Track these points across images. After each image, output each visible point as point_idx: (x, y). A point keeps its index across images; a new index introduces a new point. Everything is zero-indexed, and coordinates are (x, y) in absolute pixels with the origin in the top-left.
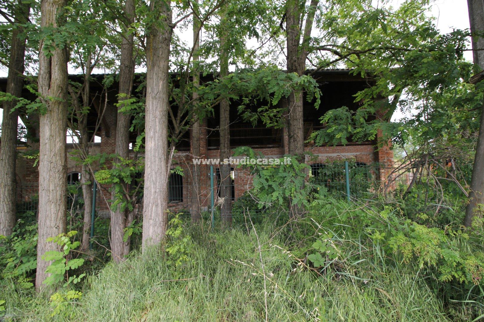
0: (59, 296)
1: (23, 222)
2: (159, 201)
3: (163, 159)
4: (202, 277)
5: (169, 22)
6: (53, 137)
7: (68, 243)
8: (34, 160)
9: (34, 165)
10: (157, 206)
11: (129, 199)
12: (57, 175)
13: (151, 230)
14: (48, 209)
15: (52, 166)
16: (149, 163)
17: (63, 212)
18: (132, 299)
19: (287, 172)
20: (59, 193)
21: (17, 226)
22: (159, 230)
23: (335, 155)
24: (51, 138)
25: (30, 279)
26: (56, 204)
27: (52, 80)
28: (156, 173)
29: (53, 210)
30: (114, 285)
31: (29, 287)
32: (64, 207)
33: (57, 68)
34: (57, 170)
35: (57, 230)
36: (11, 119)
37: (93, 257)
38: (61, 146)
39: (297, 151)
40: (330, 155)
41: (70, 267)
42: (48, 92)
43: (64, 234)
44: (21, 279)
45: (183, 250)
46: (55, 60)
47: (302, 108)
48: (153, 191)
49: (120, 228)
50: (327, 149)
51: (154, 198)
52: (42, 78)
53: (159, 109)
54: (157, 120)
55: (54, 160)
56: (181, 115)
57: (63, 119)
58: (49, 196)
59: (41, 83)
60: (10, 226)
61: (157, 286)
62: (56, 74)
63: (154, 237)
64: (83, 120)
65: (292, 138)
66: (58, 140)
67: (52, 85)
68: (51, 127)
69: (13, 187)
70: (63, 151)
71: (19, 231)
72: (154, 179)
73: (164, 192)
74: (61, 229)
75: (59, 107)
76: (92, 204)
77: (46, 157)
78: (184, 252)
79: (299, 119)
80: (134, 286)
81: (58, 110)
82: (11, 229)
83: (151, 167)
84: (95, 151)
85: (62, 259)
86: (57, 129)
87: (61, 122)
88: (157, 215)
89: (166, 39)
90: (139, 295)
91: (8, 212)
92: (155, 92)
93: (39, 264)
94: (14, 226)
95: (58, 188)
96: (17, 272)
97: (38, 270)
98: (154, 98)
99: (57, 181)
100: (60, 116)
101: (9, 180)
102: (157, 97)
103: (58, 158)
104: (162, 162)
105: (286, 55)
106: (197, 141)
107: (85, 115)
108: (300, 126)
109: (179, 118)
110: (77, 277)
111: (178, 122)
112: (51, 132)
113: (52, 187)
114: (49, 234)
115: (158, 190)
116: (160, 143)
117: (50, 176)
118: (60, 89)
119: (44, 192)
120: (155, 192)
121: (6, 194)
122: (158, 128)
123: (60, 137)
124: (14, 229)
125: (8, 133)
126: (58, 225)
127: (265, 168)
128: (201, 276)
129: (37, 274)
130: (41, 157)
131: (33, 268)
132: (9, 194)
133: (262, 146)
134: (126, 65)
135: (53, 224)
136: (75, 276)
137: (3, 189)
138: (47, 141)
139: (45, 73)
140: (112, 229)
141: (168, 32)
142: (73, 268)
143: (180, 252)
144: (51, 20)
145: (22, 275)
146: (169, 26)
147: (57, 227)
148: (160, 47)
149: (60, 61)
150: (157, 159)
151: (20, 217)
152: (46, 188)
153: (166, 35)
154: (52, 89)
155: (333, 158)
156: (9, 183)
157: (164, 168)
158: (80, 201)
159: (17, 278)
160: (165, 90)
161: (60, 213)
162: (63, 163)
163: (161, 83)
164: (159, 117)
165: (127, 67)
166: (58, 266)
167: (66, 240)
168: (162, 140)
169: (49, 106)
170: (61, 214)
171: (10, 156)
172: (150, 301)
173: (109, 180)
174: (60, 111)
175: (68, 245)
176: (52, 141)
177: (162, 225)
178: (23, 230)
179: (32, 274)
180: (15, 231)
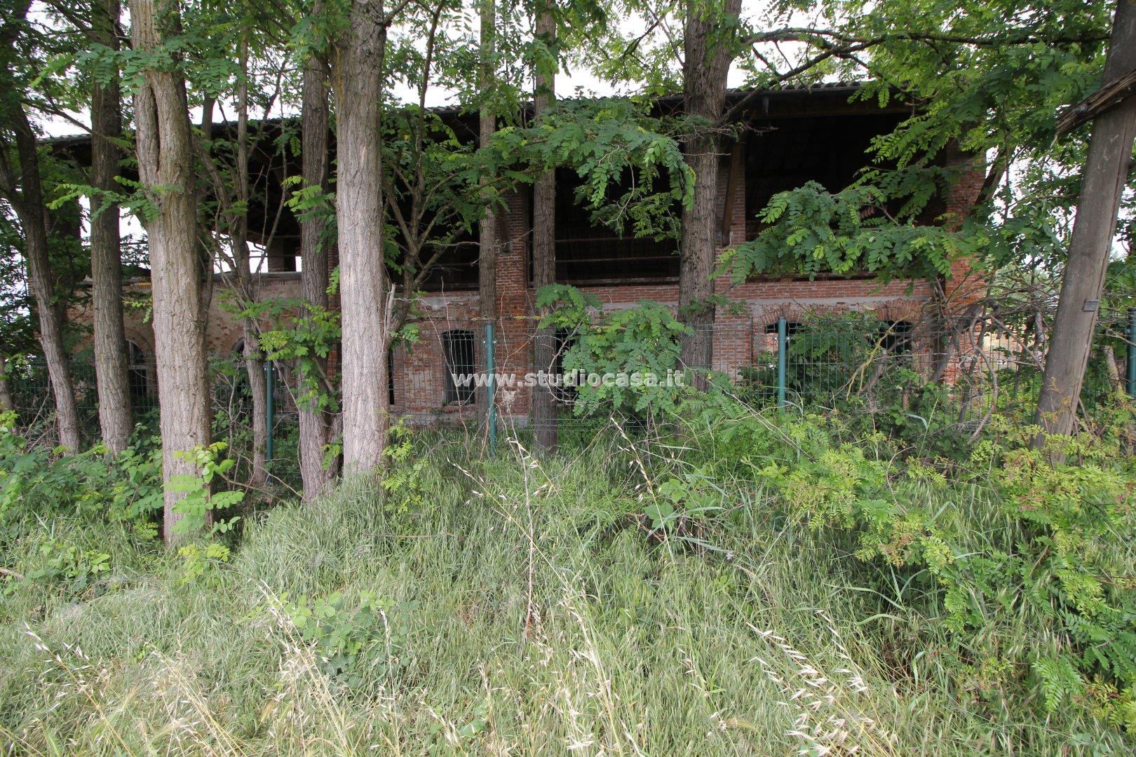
0: (194, 551)
1: (145, 428)
2: (369, 391)
3: (374, 309)
4: (444, 537)
5: (375, 14)
6: (172, 265)
7: (209, 464)
8: (144, 309)
9: (146, 320)
10: (365, 401)
11: (331, 388)
12: (186, 339)
13: (357, 446)
14: (175, 401)
15: (176, 322)
16: (347, 317)
17: (202, 408)
18: (318, 564)
19: (639, 339)
20: (192, 373)
21: (136, 434)
22: (372, 448)
23: (831, 302)
24: (170, 268)
25: (155, 525)
26: (187, 393)
27: (162, 151)
28: (360, 338)
29: (184, 404)
30: (284, 537)
31: (150, 537)
32: (203, 400)
33: (168, 127)
34: (185, 330)
35: (193, 440)
36: (105, 227)
37: (272, 496)
38: (189, 283)
39: (696, 294)
40: (819, 301)
41: (215, 506)
42: (157, 177)
43: (203, 446)
44: (138, 523)
45: (413, 485)
46: (164, 108)
47: (714, 191)
48: (356, 371)
49: (317, 444)
50: (814, 288)
51: (360, 386)
52: (144, 148)
53: (361, 207)
54: (358, 231)
55: (177, 310)
56: (420, 217)
57: (188, 230)
58: (174, 378)
59: (143, 159)
60: (123, 435)
61: (365, 546)
62: (169, 137)
63: (363, 460)
64: (238, 228)
65: (687, 264)
66: (182, 271)
67: (163, 162)
68: (168, 247)
69: (122, 362)
70: (193, 294)
71: (138, 443)
72: (358, 349)
73: (379, 375)
74: (200, 439)
75: (178, 207)
76: (265, 398)
77: (163, 303)
78: (416, 490)
79: (706, 219)
80: (323, 543)
81: (178, 212)
82: (126, 441)
83: (350, 325)
84: (291, 290)
85: (201, 491)
86: (179, 250)
87: (184, 236)
88: (366, 417)
89: (370, 53)
90: (332, 557)
91: (117, 409)
92: (353, 172)
93: (167, 500)
94: (130, 436)
95: (190, 364)
96: (131, 512)
97: (166, 510)
98: (351, 184)
99: (186, 349)
100: (183, 223)
101: (113, 347)
102: (356, 181)
103: (185, 306)
104: (373, 316)
105: (684, 61)
106: (489, 268)
107: (241, 217)
108: (706, 234)
109: (414, 223)
110: (227, 522)
111: (414, 231)
112: (168, 256)
113: (178, 362)
114: (179, 448)
115: (365, 371)
116: (367, 278)
117: (174, 340)
118: (178, 169)
119: (165, 370)
120: (361, 374)
121: (111, 375)
122: (360, 247)
123: (185, 265)
124: (130, 441)
125: (102, 255)
126: (194, 430)
127: (599, 331)
128: (443, 533)
129: (165, 516)
130: (155, 305)
131: (157, 505)
132: (116, 375)
133: (654, 280)
134: (313, 108)
135: (185, 429)
136: (223, 521)
137: (105, 366)
138: (162, 274)
139: (147, 137)
140: (303, 445)
141: (375, 36)
142: (220, 507)
143: (407, 489)
144: (149, 24)
145: (139, 516)
146: (377, 24)
147: (193, 436)
148: (358, 71)
149: (174, 110)
150: (362, 309)
151: (140, 419)
152: (168, 363)
153: (372, 45)
154: (162, 169)
155: (827, 309)
156: (115, 354)
157: (376, 328)
158: (244, 391)
159: (132, 521)
160: (372, 165)
161: (196, 410)
162: (195, 316)
163: (363, 151)
164: (362, 223)
165: (316, 110)
166: (193, 501)
167: (204, 456)
168: (371, 271)
169: (160, 205)
170: (198, 411)
171: (110, 303)
172: (348, 570)
173: (287, 351)
174: (181, 213)
175: (210, 468)
176: (171, 273)
177: (376, 437)
178: (147, 443)
179: (157, 516)
180: (133, 444)
